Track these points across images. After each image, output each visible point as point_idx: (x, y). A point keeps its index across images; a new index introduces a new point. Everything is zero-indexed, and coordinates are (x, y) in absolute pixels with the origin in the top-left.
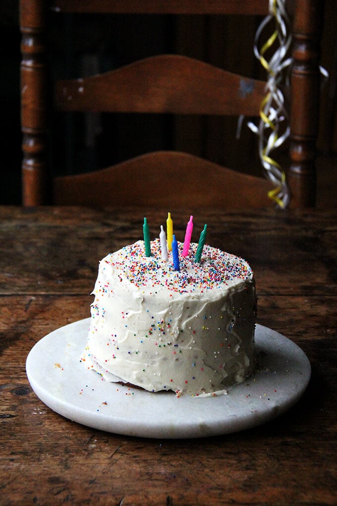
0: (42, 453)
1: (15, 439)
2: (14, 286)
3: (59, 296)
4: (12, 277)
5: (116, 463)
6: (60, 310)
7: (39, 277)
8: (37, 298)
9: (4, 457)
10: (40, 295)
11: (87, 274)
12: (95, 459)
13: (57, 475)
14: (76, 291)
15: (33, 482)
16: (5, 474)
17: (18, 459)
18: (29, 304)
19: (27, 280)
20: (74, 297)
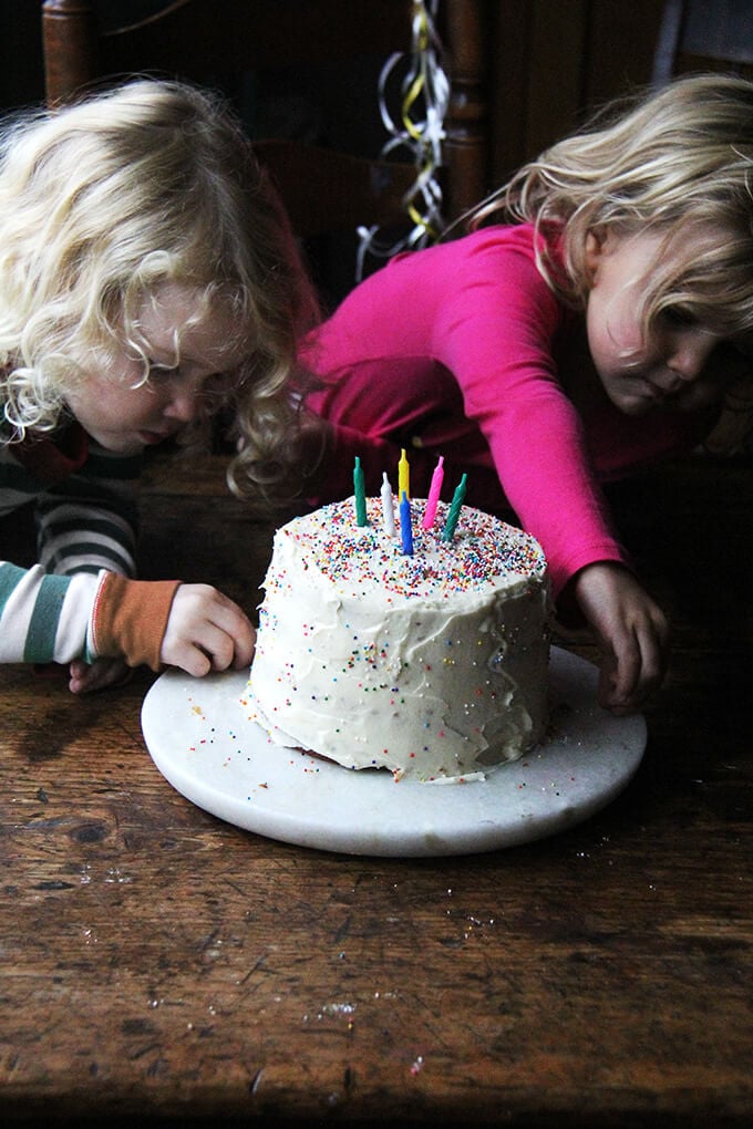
1: (67, 935)
9: (43, 973)
13: (140, 1016)
16: (42, 1010)
17: (70, 979)
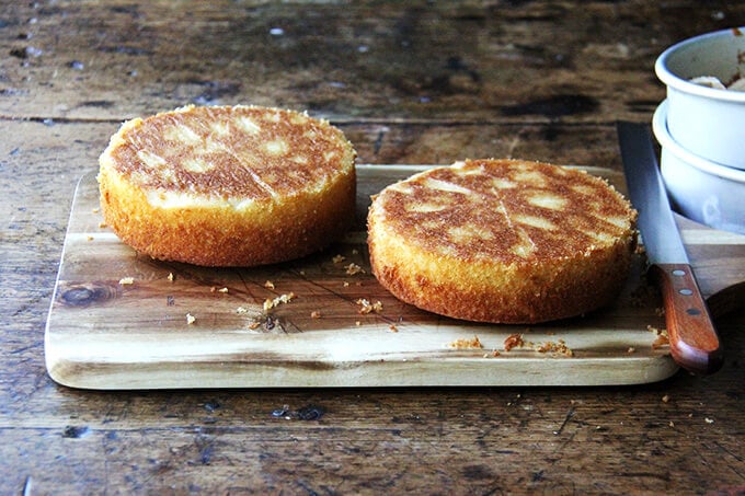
0: (445, 420)
2: (350, 105)
3: (428, 126)
4: (343, 90)
5: (571, 441)
6: (432, 151)
7: (388, 91)
8: (392, 129)
10: (395, 124)
11: (466, 85)
12: (536, 432)
14: (454, 116)
15: (439, 476)
18: (380, 140)
19: (370, 95)
20: (453, 129)
